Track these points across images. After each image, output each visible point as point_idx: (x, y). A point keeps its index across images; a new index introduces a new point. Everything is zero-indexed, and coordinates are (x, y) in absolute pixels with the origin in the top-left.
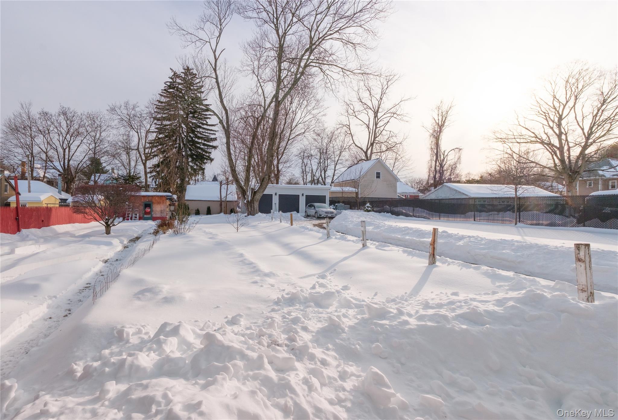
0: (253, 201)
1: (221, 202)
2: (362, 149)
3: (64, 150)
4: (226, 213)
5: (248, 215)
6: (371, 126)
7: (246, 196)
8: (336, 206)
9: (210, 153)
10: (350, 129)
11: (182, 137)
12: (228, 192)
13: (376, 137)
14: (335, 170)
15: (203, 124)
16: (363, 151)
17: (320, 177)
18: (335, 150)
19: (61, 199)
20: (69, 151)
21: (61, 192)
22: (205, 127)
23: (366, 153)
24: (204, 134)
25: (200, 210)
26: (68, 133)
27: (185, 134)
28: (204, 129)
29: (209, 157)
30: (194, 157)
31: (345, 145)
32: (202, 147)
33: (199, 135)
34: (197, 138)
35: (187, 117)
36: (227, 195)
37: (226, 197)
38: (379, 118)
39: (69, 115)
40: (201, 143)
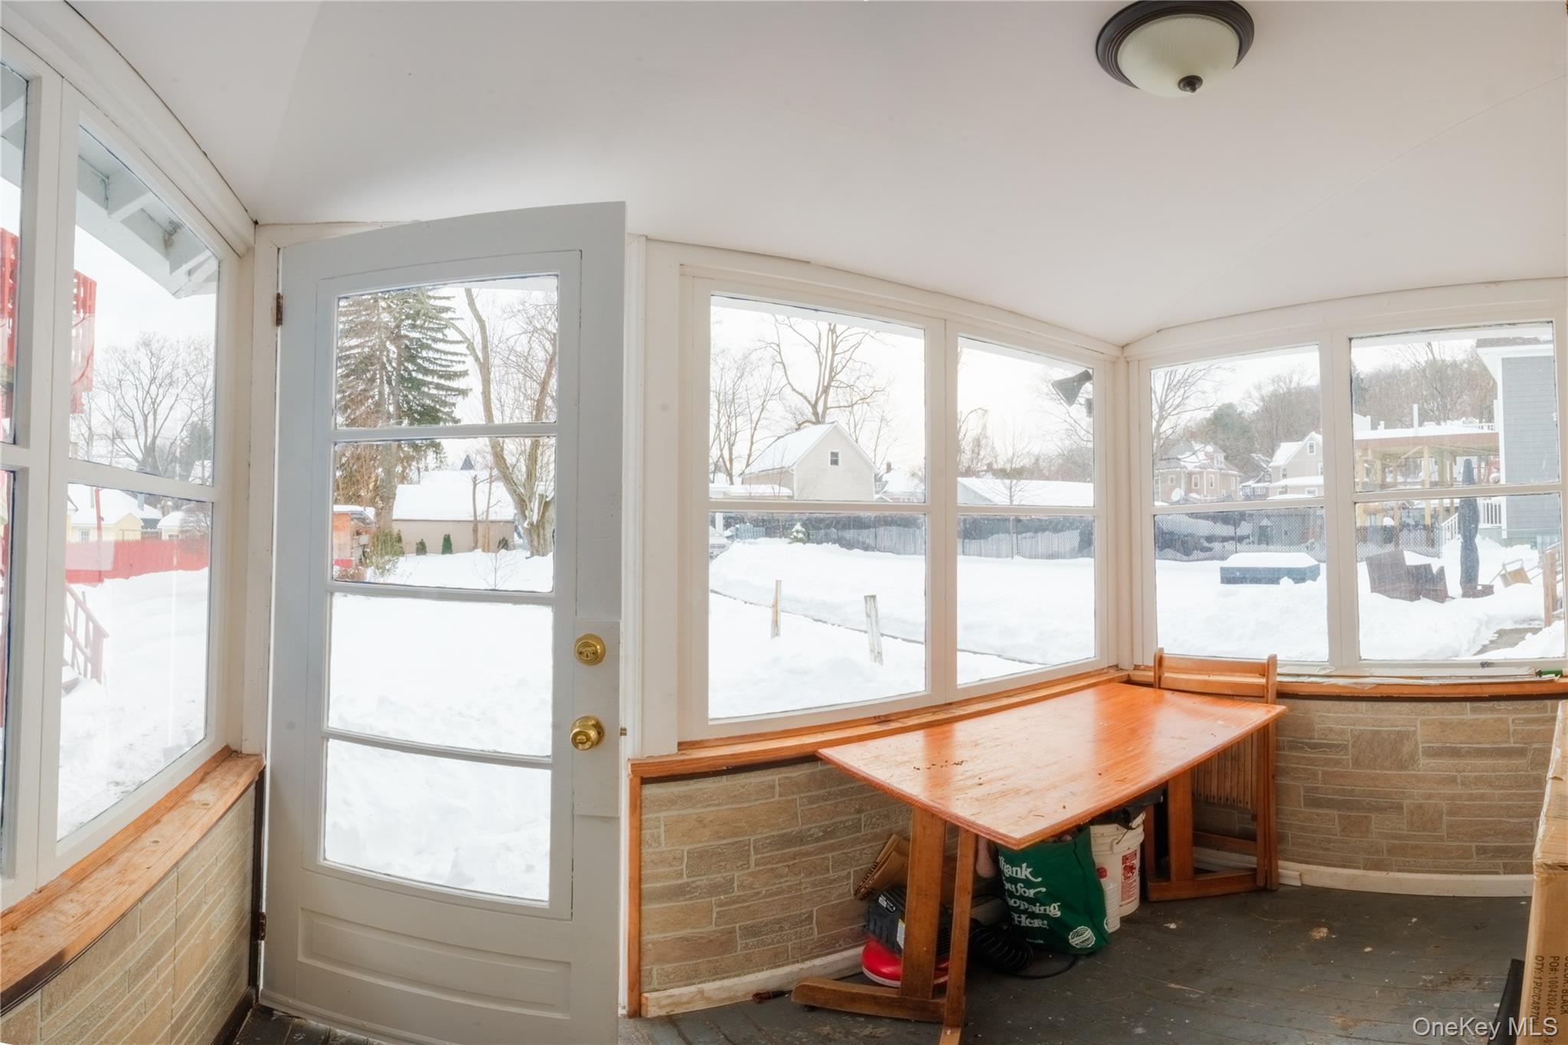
0: (544, 523)
1: (475, 524)
2: (805, 398)
3: (146, 417)
4: (486, 549)
5: (532, 555)
6: (823, 351)
7: (527, 513)
8: (737, 529)
9: (454, 404)
10: (780, 353)
11: (387, 372)
12: (493, 502)
13: (836, 374)
14: (752, 443)
15: (435, 340)
16: (809, 402)
17: (721, 460)
18: (750, 397)
19: (144, 520)
20: (155, 420)
21: (143, 506)
22: (440, 346)
23: (814, 406)
24: (439, 362)
25: (426, 545)
26: (153, 380)
27: (394, 364)
28: (437, 351)
29: (449, 414)
30: (416, 415)
31: (773, 387)
32: (434, 391)
33: (426, 364)
34: (421, 372)
35: (398, 327)
36: (488, 507)
37: (488, 511)
38: (838, 335)
39: (155, 346)
40: (431, 383)
